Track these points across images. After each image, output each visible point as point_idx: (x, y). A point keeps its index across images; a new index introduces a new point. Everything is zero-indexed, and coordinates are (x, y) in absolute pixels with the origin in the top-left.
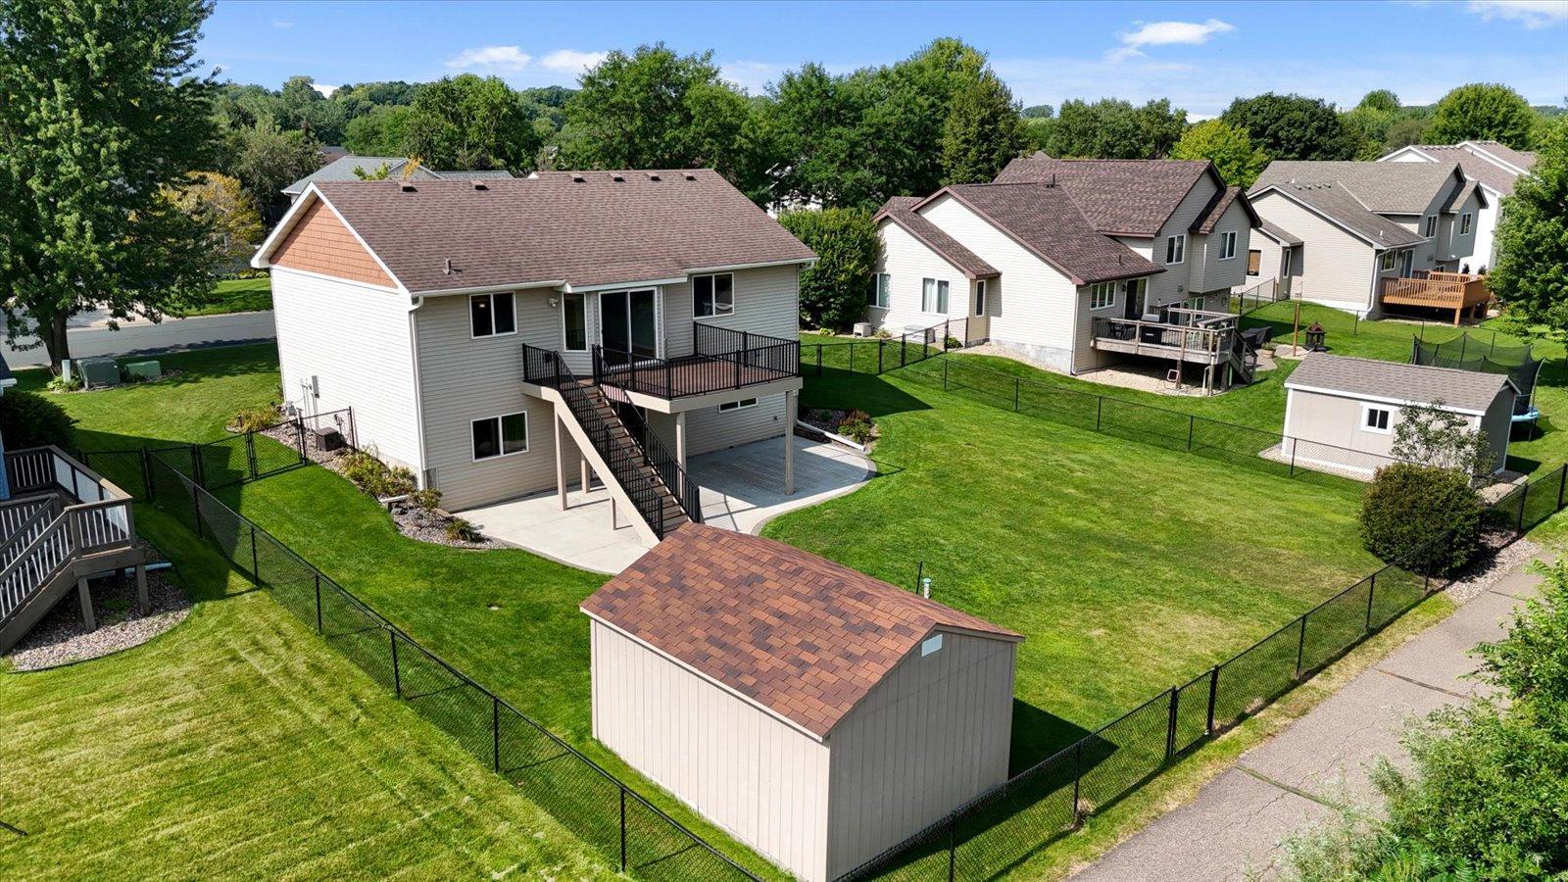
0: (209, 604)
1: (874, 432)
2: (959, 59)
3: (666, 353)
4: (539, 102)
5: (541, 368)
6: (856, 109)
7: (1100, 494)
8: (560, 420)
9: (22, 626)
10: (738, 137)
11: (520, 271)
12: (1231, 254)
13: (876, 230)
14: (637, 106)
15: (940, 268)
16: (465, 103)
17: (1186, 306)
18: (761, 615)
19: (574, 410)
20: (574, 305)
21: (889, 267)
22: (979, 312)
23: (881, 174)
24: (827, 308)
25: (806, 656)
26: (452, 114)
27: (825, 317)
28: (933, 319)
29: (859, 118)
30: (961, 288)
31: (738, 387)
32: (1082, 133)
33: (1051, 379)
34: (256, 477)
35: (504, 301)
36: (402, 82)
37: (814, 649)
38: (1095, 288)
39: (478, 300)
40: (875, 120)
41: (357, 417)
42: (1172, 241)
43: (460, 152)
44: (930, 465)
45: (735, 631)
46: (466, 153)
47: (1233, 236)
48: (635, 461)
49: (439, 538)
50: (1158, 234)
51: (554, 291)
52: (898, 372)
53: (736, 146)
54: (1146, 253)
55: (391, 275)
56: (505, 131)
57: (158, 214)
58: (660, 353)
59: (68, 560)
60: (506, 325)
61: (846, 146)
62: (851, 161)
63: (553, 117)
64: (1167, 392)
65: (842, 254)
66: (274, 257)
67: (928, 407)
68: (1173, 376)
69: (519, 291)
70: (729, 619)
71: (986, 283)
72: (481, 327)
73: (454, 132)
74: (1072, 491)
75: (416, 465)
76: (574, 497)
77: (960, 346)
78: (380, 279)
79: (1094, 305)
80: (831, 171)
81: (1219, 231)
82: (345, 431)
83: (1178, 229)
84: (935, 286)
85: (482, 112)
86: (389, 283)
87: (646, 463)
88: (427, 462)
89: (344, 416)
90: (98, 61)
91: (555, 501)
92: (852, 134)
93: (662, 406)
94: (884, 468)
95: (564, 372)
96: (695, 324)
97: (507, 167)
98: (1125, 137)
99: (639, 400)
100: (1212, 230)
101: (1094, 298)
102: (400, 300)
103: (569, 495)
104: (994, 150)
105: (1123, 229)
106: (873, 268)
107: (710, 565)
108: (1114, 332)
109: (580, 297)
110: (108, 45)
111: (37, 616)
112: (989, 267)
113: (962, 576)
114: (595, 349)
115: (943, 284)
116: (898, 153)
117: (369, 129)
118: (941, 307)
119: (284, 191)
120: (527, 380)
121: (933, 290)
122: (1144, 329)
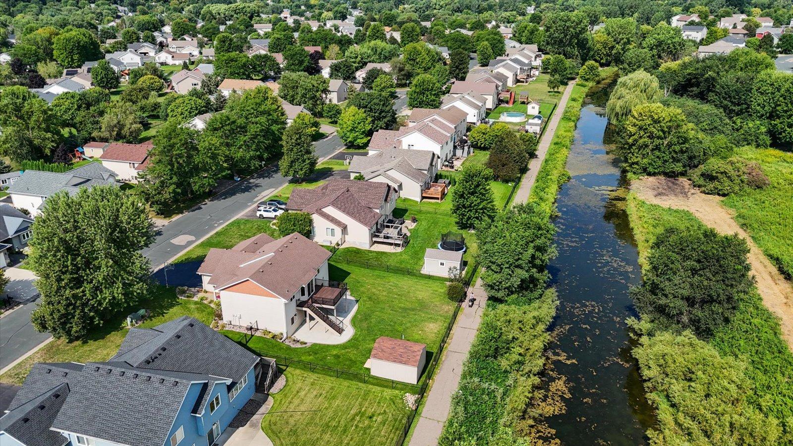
1: (348, 286)
11: (295, 286)
18: (398, 353)
20: (303, 287)
21: (315, 225)
22: (343, 235)
25: (409, 357)
28: (330, 238)
30: (338, 230)
41: (259, 322)
49: (299, 346)
54: (377, 211)
64: (392, 251)
67: (350, 273)
69: (297, 291)
70: (395, 355)
71: (344, 229)
75: (284, 331)
77: (340, 245)
78: (273, 297)
82: (254, 326)
84: (330, 230)
88: (287, 330)
93: (332, 307)
94: (357, 299)
98: (310, 91)
99: (325, 306)
100: (390, 200)
102: (282, 301)
105: (372, 206)
112: (344, 224)
115: (333, 230)
118: (333, 235)
120: (297, 306)
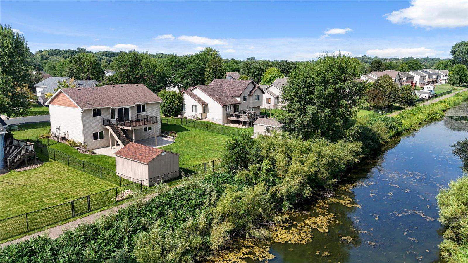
0: (47, 163)
1: (176, 135)
2: (212, 53)
3: (132, 119)
4: (103, 55)
5: (107, 122)
6: (185, 65)
7: (215, 144)
8: (110, 132)
9: (16, 166)
10: (154, 72)
11: (102, 105)
12: (258, 99)
13: (182, 95)
14: (129, 65)
15: (196, 103)
16: (83, 61)
17: (249, 110)
18: (140, 152)
19: (113, 130)
20: (113, 111)
21: (185, 103)
22: (204, 112)
23: (192, 80)
24: (172, 112)
25: (146, 156)
26: (79, 64)
27: (171, 114)
28: (194, 114)
29: (186, 67)
30: (200, 107)
31: (145, 125)
32: (248, 69)
33: (218, 125)
34: (49, 145)
35: (99, 110)
36: (59, 50)
37: (147, 155)
38: (227, 107)
39: (94, 110)
40: (190, 68)
41: (69, 133)
42: (244, 97)
43: (81, 74)
44: (186, 140)
45: (137, 154)
46: (83, 74)
47: (258, 96)
48: (125, 139)
49: (87, 153)
50: (240, 95)
51: (109, 108)
52: (186, 125)
53: (154, 74)
54: (238, 99)
55: (78, 106)
56: (94, 68)
57: (17, 94)
58: (130, 119)
59: (24, 154)
60: (99, 115)
61: (183, 74)
62: (185, 77)
63: (108, 60)
64: (240, 127)
65: (174, 100)
66: (50, 103)
67: (189, 131)
68: (241, 124)
69: (102, 108)
70: (136, 153)
71: (205, 106)
72: (95, 115)
73: (79, 69)
74: (210, 143)
75: (82, 141)
76: (113, 147)
77: (200, 119)
78: (75, 106)
79: (227, 110)
80: (179, 80)
81: (255, 94)
82: (66, 137)
83: (246, 94)
84: (195, 107)
85: (88, 63)
86: (77, 107)
87: (127, 139)
88: (84, 141)
89: (66, 133)
90: (7, 63)
91: (110, 148)
92: (184, 71)
93: (130, 128)
94: (176, 141)
95: (111, 124)
96: (138, 114)
97: (95, 78)
99: (125, 128)
100: (253, 94)
101: (227, 109)
102: (80, 110)
103: (112, 147)
104: (217, 76)
105: (234, 95)
106: (182, 103)
107: (134, 147)
108: (231, 115)
109: (114, 109)
110: (10, 59)
111: (19, 163)
112: (206, 103)
113: (184, 155)
114: (117, 119)
115: (196, 106)
116: (196, 76)
117: (52, 66)
118: (196, 111)
119: (34, 86)
120: (104, 125)
121: (194, 107)
122: (236, 115)
